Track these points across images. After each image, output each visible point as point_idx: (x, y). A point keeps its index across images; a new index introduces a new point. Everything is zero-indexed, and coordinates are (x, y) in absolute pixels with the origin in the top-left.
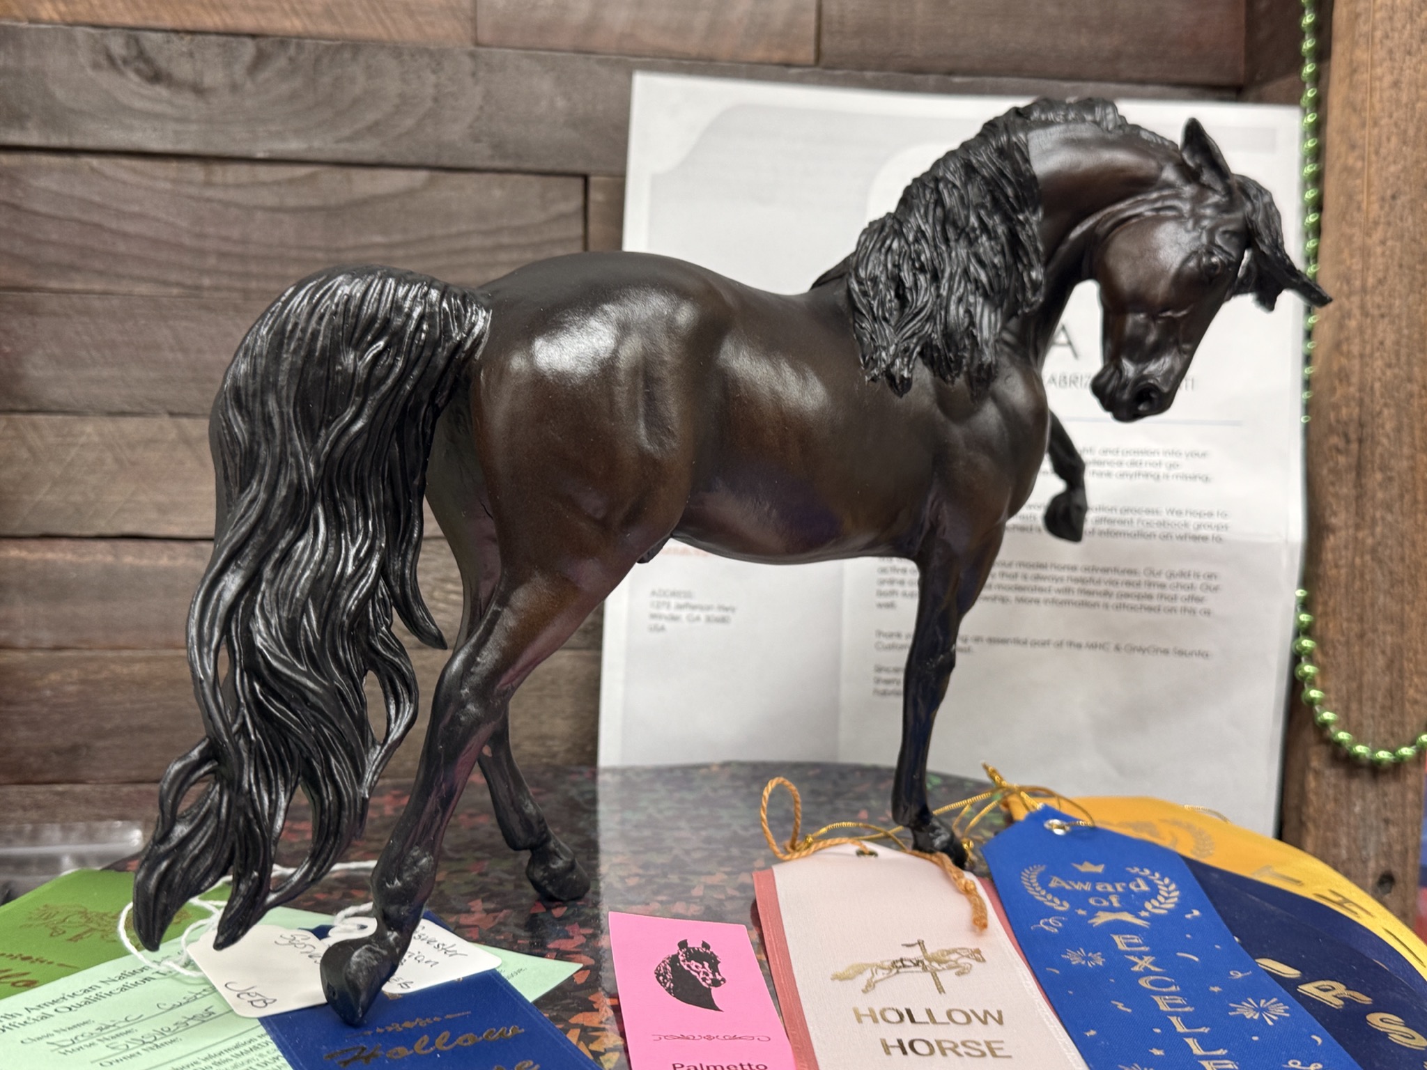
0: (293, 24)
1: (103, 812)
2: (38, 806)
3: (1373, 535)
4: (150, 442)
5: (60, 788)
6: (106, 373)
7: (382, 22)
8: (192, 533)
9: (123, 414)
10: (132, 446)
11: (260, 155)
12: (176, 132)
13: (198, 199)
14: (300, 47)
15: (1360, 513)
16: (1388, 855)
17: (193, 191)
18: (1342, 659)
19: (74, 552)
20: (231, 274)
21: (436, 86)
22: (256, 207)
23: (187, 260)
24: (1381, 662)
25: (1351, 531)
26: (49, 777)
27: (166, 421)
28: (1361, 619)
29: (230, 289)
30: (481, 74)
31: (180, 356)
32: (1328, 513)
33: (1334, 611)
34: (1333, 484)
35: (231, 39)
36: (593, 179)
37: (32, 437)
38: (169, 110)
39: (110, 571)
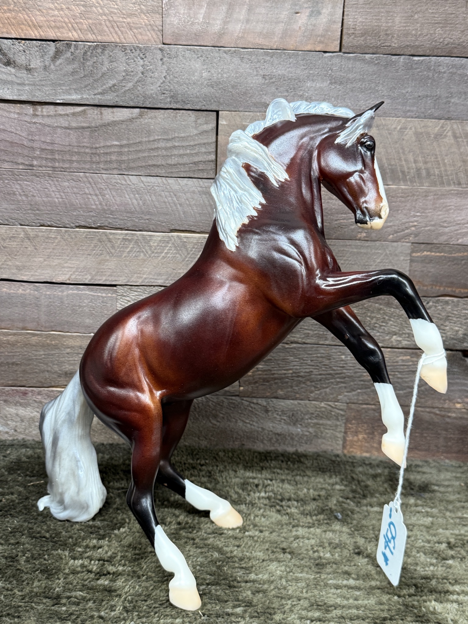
0: (73, 35)
4: (12, 238)
7: (116, 33)
8: (32, 279)
10: (3, 239)
11: (58, 101)
12: (18, 90)
13: (29, 123)
14: (76, 47)
17: (27, 119)
20: (46, 159)
21: (142, 66)
22: (57, 127)
23: (26, 152)
27: (19, 228)
29: (46, 166)
30: (165, 59)
31: (24, 198)
35: (43, 42)
36: (220, 112)
38: (15, 79)
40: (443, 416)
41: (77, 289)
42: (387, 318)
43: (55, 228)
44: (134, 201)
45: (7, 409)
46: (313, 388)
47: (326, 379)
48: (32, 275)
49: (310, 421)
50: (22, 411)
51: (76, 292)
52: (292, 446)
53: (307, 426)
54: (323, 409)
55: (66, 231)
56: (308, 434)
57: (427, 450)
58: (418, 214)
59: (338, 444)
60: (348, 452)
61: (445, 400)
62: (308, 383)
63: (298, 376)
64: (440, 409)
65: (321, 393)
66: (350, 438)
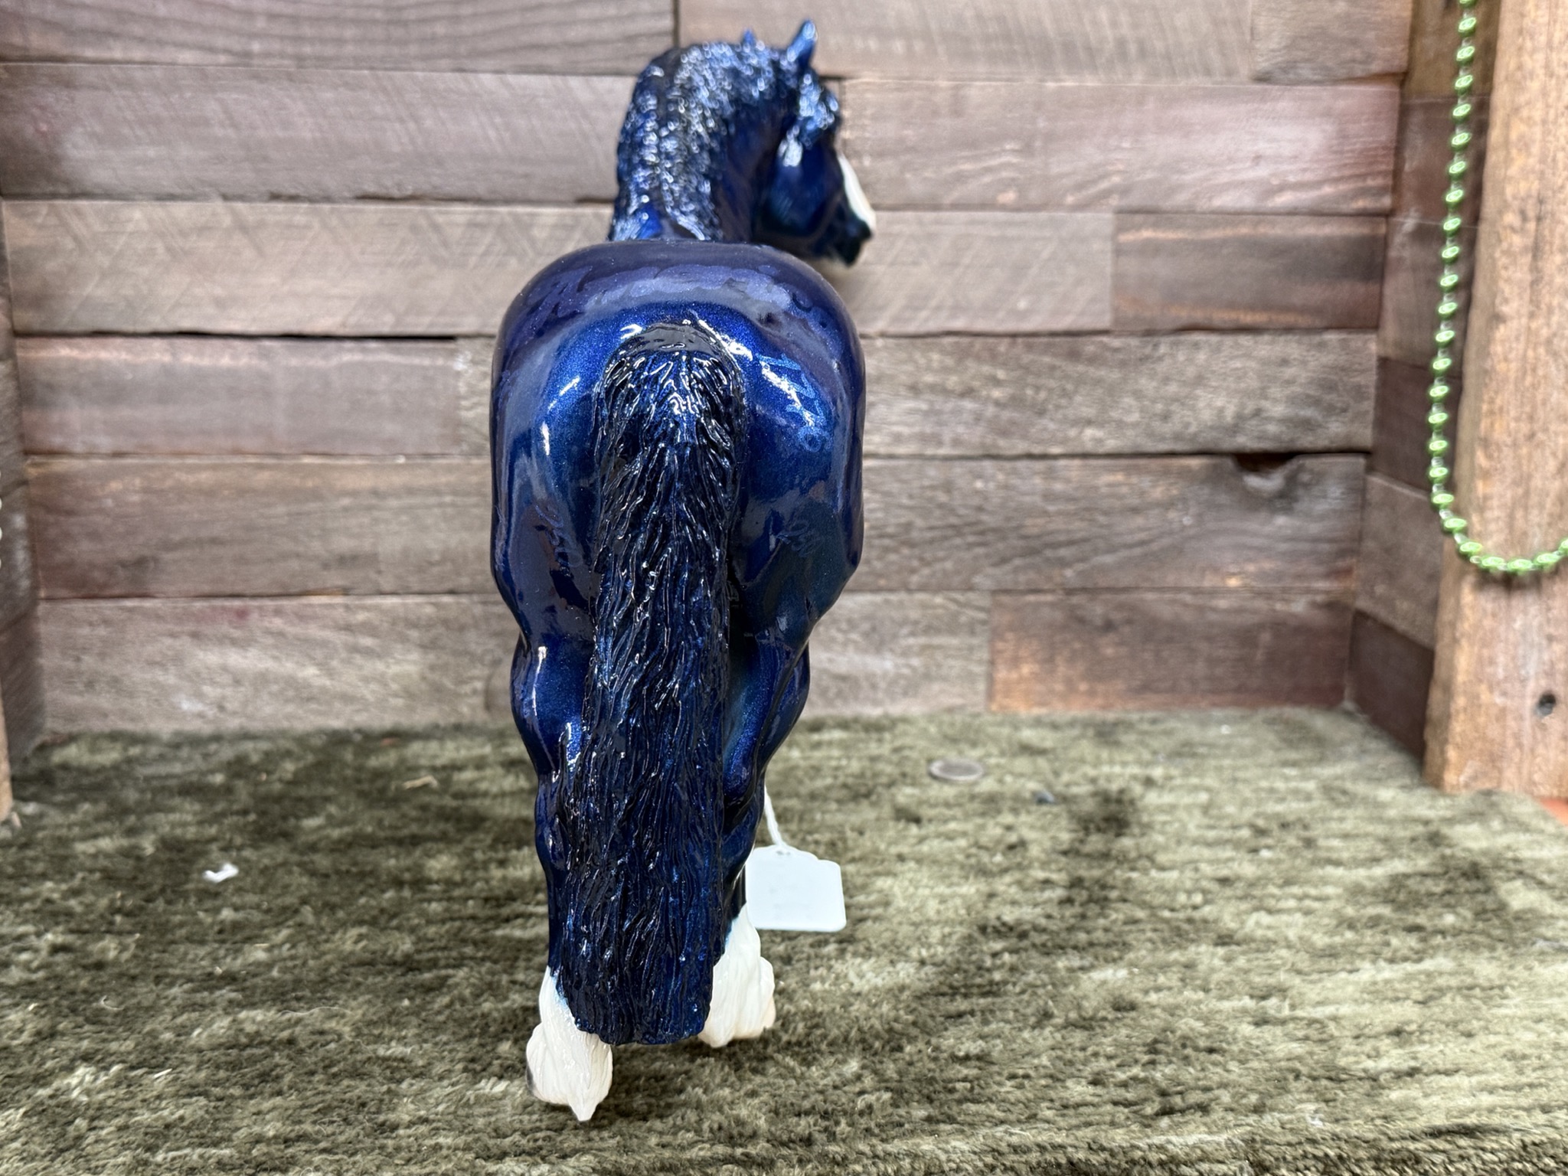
1: (177, 629)
2: (106, 622)
3: (1548, 325)
4: (203, 230)
5: (129, 603)
6: (152, 152)
8: (253, 329)
9: (173, 197)
10: (184, 234)
15: (1535, 302)
16: (1550, 674)
18: (1508, 462)
19: (129, 350)
20: (282, 38)
23: (233, 22)
24: (1552, 465)
25: (1524, 321)
26: (117, 591)
27: (219, 205)
28: (1531, 418)
29: (282, 55)
31: (231, 132)
32: (1498, 301)
33: (1501, 409)
34: (1506, 268)
37: (76, 224)
39: (167, 371)
40: (1201, 609)
41: (364, 351)
42: (1069, 387)
43: (305, 206)
44: (492, 133)
45: (201, 655)
46: (915, 563)
47: (946, 538)
48: (254, 320)
49: (911, 641)
50: (236, 659)
51: (357, 357)
52: (876, 703)
53: (906, 653)
54: (940, 611)
55: (332, 211)
56: (906, 671)
57: (1173, 690)
58: (1126, 145)
59: (976, 693)
60: (1002, 707)
61: (1203, 570)
62: (906, 551)
63: (881, 536)
64: (1197, 592)
65: (933, 574)
66: (1002, 674)
